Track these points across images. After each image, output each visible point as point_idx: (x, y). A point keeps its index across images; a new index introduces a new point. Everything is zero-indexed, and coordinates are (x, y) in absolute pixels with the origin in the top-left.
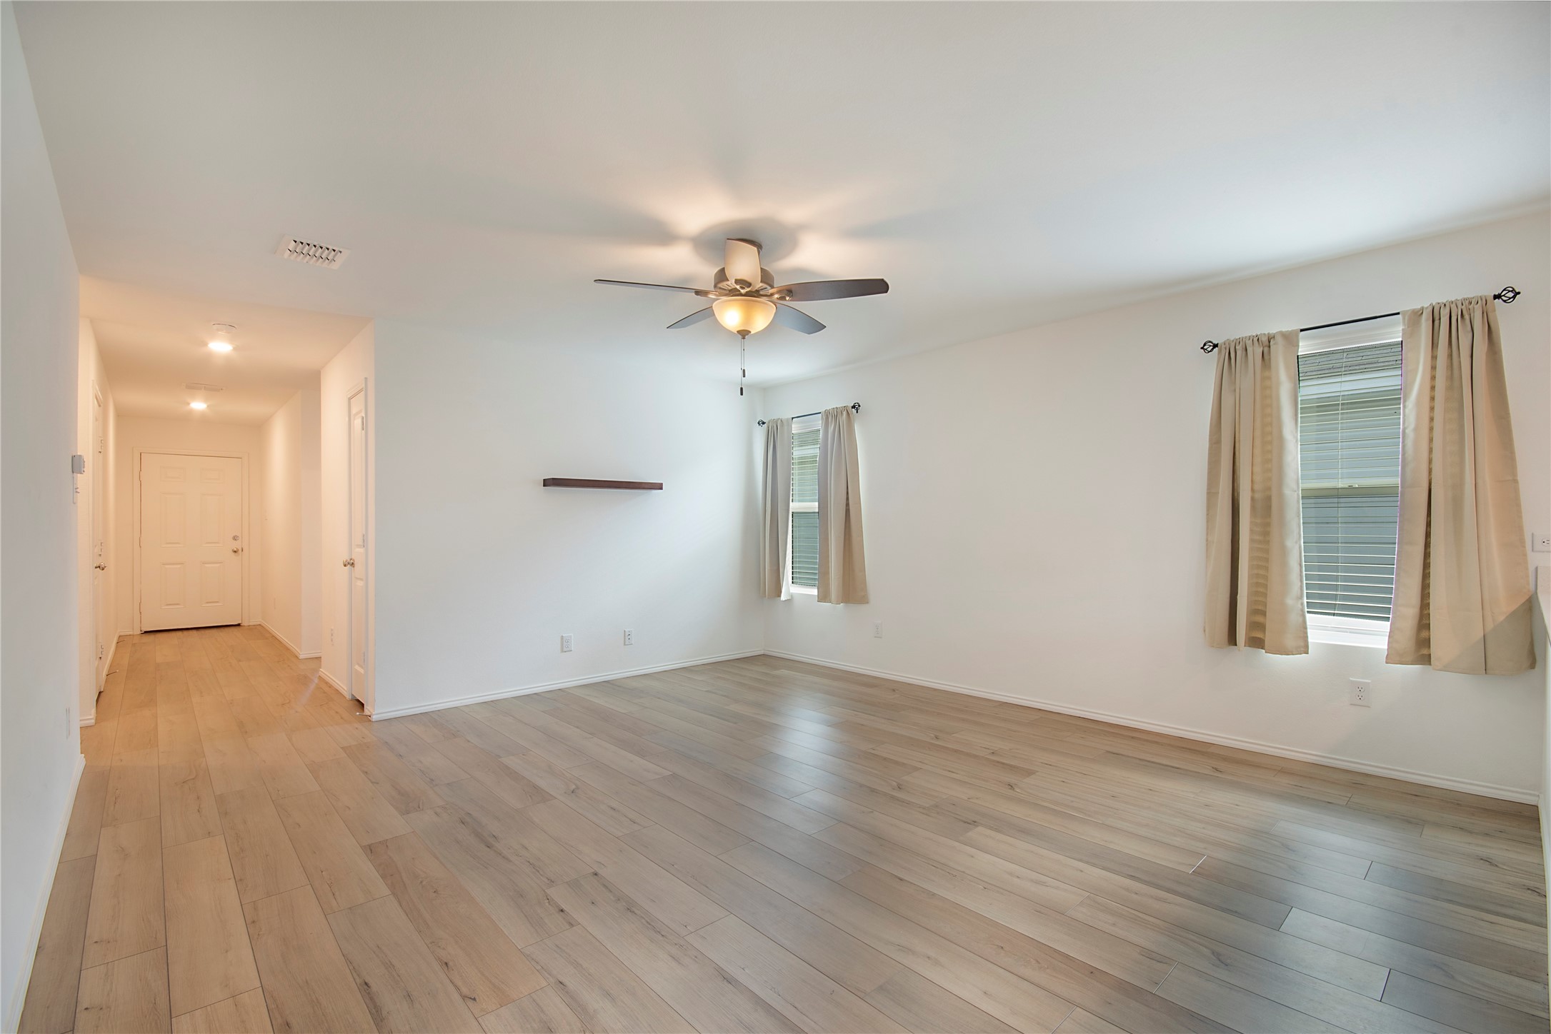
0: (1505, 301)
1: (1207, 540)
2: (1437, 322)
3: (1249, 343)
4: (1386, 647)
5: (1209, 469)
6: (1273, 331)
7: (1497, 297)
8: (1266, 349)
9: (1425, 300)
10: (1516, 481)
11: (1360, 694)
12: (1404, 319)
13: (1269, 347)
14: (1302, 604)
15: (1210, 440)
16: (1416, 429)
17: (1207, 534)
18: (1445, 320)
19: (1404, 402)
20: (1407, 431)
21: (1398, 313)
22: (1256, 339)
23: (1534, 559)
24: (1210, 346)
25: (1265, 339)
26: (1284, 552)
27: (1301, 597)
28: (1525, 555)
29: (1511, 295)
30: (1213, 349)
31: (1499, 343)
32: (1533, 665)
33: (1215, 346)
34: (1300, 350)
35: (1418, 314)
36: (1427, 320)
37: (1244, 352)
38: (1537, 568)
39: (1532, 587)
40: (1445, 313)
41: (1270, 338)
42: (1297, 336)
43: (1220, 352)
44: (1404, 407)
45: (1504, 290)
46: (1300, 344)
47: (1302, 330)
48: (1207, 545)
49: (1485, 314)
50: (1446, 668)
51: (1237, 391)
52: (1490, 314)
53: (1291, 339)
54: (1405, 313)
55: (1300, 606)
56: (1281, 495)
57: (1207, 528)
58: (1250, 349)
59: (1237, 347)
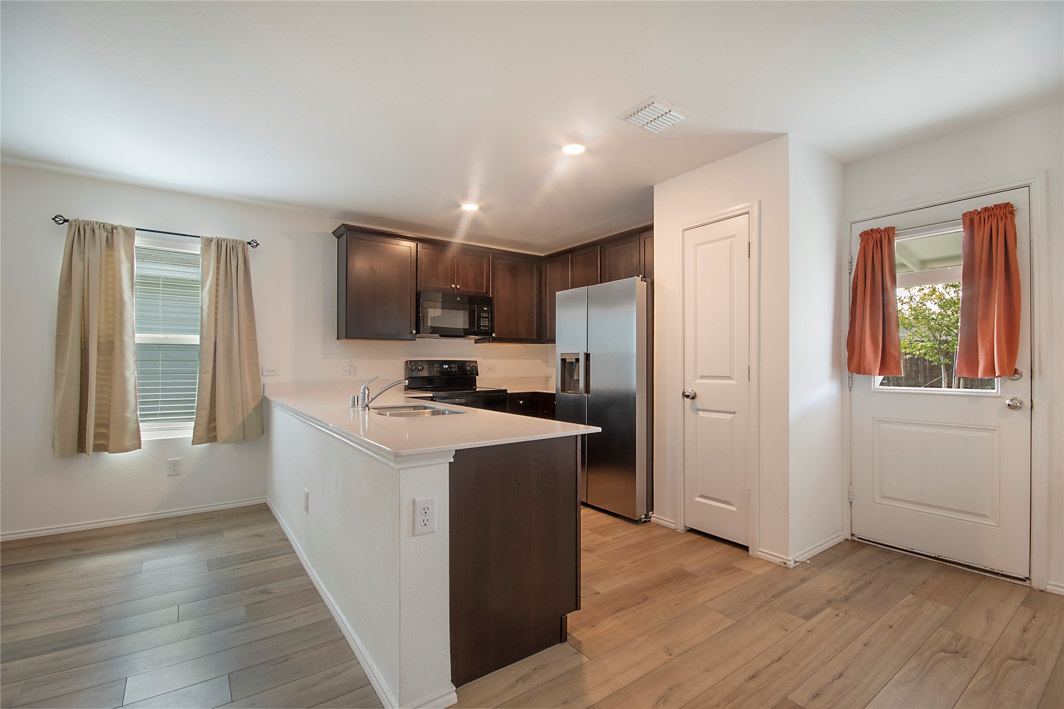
0: (252, 246)
1: (56, 373)
2: (220, 248)
3: (96, 227)
4: (192, 436)
5: (58, 316)
6: (116, 224)
7: (249, 243)
8: (110, 235)
9: (214, 234)
10: (256, 340)
11: (174, 468)
12: (202, 241)
13: (112, 234)
14: (137, 415)
15: (60, 294)
16: (209, 307)
17: (56, 368)
18: (224, 248)
19: (202, 289)
20: (203, 307)
21: (199, 237)
22: (102, 225)
23: (266, 380)
24: (62, 220)
25: (109, 227)
26: (124, 380)
27: (136, 411)
28: (259, 378)
29: (255, 244)
30: (62, 223)
31: (249, 268)
32: (263, 434)
33: (66, 221)
34: (135, 242)
35: (210, 240)
36: (215, 245)
37: (92, 233)
38: (264, 384)
39: (262, 394)
40: (224, 244)
41: (114, 228)
42: (134, 232)
43: (70, 226)
44: (202, 293)
45: (252, 241)
46: (136, 238)
47: (137, 229)
48: (56, 377)
49: (244, 251)
50: (225, 442)
51: (86, 260)
52: (245, 251)
53: (129, 233)
54: (202, 238)
55: (135, 417)
56: (122, 341)
57: (56, 363)
58: (97, 232)
59: (86, 227)
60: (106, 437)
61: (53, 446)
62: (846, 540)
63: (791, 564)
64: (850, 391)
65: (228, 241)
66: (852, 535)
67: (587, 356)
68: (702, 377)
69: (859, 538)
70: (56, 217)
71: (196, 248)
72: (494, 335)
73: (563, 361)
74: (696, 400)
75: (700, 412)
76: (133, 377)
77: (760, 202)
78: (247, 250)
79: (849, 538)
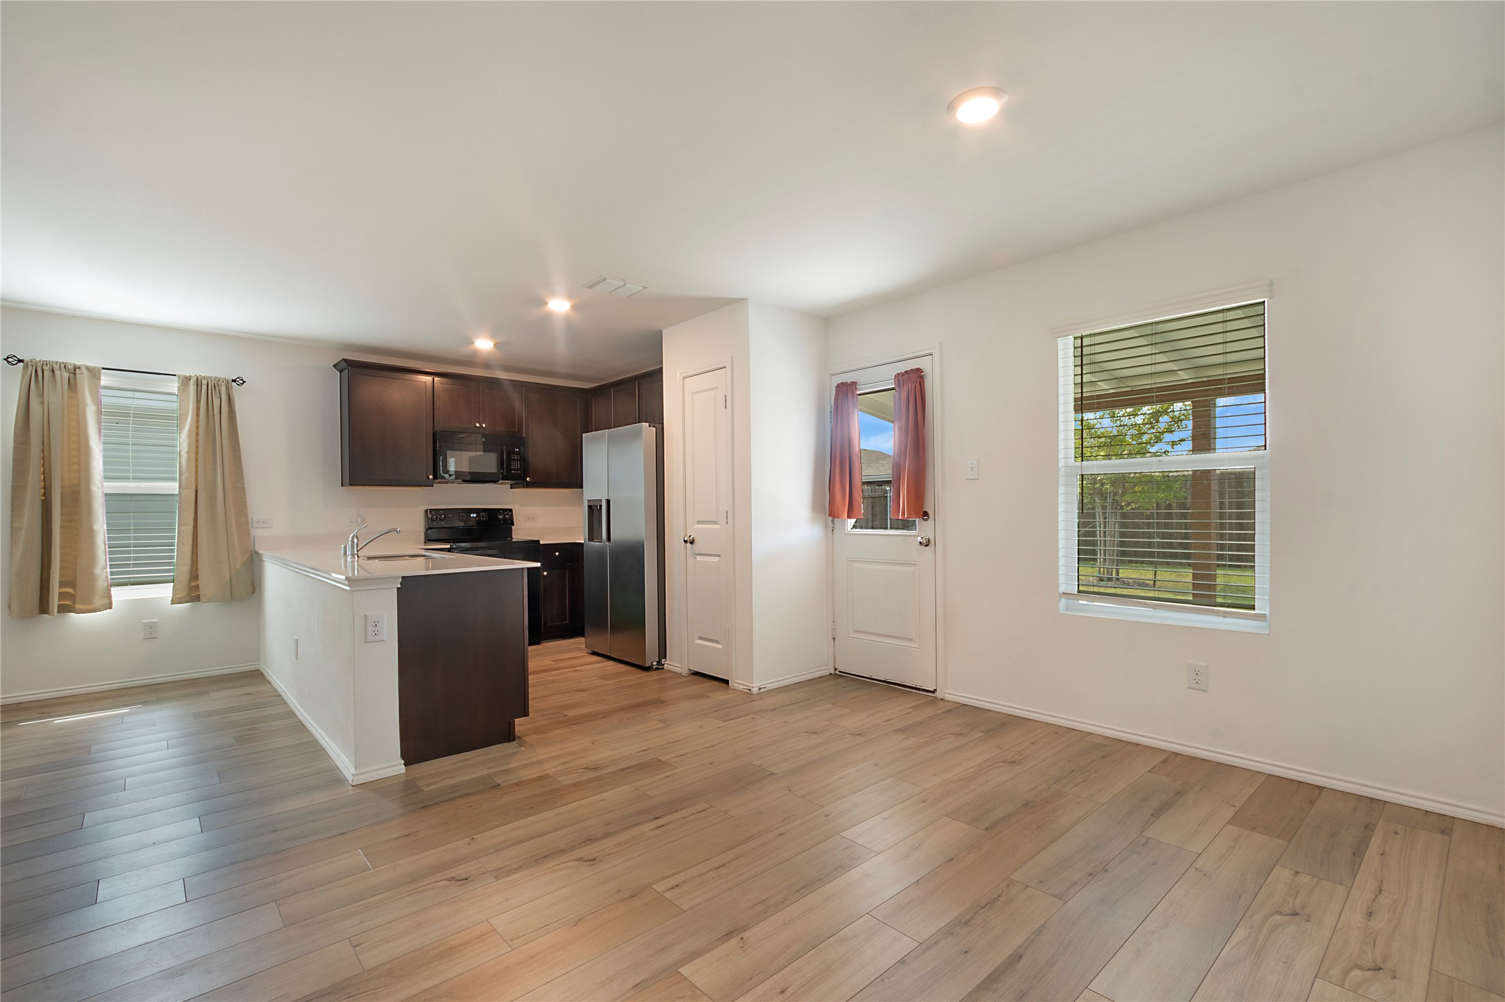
0: (238, 385)
1: (12, 527)
2: (199, 387)
3: (56, 367)
4: (171, 595)
5: (13, 465)
6: (78, 363)
7: (234, 381)
8: (72, 376)
9: (193, 371)
10: (244, 488)
11: (150, 631)
12: (179, 380)
13: (75, 374)
14: (107, 572)
15: (15, 441)
16: (188, 452)
17: (12, 522)
18: (204, 387)
19: (180, 433)
20: (182, 453)
21: (175, 375)
22: (62, 365)
23: (258, 533)
24: (15, 360)
25: (71, 367)
26: (91, 535)
27: (106, 567)
28: (249, 530)
29: (241, 382)
30: (16, 364)
31: (235, 408)
32: (254, 592)
33: (20, 361)
34: (102, 382)
35: (188, 379)
36: (194, 385)
37: (51, 374)
38: (254, 537)
39: (252, 548)
40: (204, 382)
41: (76, 368)
42: (100, 372)
43: (26, 367)
44: (180, 437)
45: (238, 378)
46: (102, 378)
47: (103, 369)
48: (12, 531)
49: (228, 388)
50: (209, 601)
51: (46, 403)
52: (230, 390)
53: (94, 373)
54: (179, 377)
55: (105, 575)
56: (89, 491)
57: (12, 517)
58: (57, 373)
59: (45, 368)
60: (73, 597)
61: (10, 607)
62: (831, 674)
63: (755, 690)
64: (833, 533)
65: (209, 379)
66: (836, 669)
67: (608, 502)
68: (699, 522)
69: (840, 672)
70: (8, 358)
71: (173, 386)
72: (528, 479)
73: (590, 507)
74: (694, 545)
75: (698, 557)
76: (102, 530)
77: (732, 358)
78: (232, 388)
79: (832, 672)
